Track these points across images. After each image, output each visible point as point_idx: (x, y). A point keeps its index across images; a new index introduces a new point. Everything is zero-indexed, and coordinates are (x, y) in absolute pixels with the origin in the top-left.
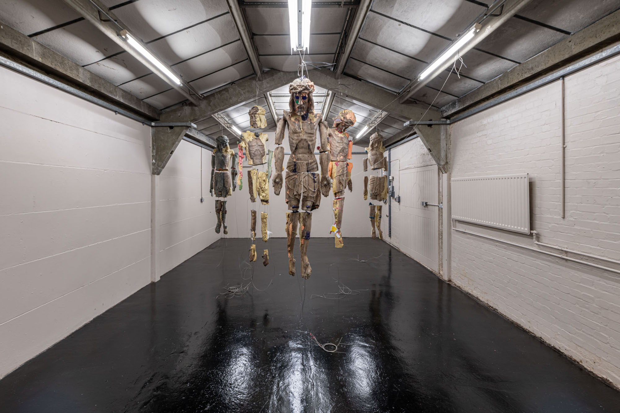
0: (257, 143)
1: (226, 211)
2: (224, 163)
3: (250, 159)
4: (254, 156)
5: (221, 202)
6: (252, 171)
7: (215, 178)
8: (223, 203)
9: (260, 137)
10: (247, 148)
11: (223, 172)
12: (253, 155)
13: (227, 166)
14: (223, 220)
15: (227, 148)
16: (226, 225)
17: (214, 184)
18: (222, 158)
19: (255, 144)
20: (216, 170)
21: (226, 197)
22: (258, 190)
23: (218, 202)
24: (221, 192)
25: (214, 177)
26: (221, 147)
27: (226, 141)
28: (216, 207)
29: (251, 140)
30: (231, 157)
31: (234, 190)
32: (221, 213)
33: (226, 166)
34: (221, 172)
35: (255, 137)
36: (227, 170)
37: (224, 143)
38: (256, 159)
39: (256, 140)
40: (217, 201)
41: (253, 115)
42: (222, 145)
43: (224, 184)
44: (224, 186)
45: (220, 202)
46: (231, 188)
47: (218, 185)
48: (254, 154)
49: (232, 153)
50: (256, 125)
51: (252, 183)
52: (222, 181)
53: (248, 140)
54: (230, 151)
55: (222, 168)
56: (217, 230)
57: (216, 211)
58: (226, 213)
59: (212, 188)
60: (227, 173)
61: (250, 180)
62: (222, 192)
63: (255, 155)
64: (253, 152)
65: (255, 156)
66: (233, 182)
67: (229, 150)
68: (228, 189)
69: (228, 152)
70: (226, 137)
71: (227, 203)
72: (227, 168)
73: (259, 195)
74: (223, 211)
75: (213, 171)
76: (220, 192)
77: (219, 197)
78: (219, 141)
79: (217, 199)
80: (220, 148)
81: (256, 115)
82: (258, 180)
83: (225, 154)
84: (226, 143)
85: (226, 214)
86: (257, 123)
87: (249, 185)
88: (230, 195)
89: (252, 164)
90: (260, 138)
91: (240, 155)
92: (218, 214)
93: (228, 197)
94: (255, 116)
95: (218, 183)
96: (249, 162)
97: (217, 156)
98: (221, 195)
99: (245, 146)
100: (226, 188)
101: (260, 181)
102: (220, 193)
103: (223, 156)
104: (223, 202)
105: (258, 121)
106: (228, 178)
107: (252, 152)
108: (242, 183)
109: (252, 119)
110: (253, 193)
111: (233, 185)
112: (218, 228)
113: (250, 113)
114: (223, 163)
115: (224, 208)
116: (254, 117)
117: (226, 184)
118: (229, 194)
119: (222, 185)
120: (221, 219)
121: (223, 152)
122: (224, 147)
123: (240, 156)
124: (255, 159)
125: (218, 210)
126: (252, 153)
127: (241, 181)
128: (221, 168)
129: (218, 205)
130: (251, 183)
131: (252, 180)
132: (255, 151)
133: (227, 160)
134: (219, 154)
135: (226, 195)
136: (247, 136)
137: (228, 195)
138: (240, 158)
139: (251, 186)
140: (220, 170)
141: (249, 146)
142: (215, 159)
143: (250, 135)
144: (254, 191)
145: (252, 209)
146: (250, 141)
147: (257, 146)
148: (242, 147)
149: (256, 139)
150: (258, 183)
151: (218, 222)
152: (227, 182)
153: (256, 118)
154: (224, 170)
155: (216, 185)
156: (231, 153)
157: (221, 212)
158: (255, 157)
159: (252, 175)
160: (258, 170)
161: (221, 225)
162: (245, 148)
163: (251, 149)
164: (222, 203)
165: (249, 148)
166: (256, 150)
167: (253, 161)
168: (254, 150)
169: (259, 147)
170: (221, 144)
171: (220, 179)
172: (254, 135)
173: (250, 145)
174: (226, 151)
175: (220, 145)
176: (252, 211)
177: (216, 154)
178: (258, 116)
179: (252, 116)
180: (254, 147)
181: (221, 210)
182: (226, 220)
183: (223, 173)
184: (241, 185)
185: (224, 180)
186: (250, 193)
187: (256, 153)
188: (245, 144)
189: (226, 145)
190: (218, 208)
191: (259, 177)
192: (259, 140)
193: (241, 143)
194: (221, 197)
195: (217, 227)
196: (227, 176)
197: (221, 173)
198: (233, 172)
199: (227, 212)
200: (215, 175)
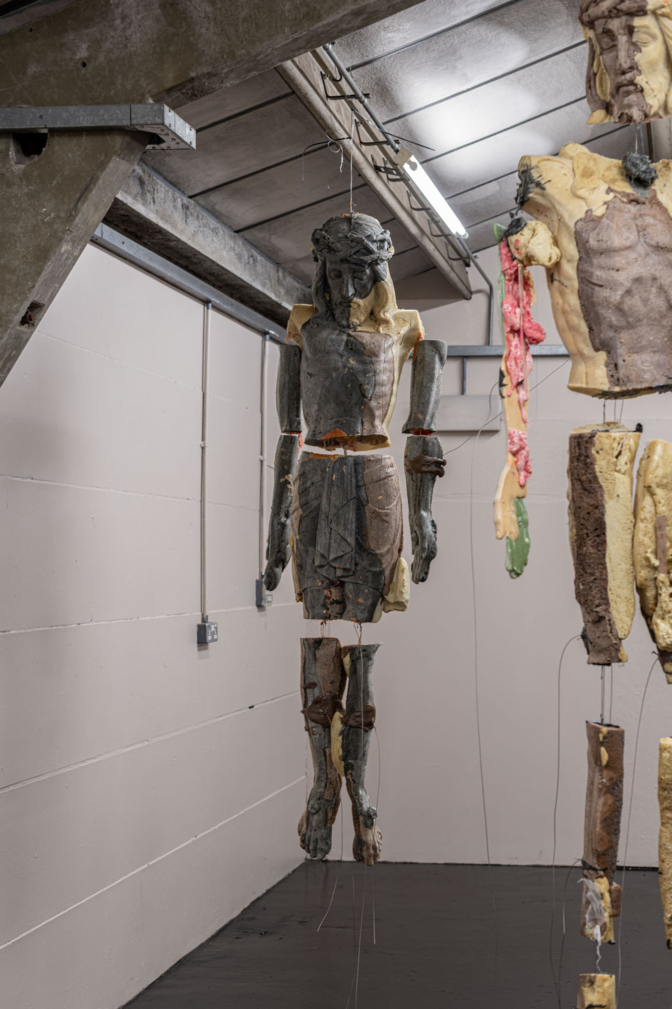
0: (642, 230)
1: (370, 712)
2: (364, 396)
3: (588, 350)
4: (617, 329)
5: (340, 652)
6: (602, 440)
7: (303, 492)
8: (354, 662)
9: (657, 186)
10: (570, 269)
11: (350, 453)
12: (612, 317)
13: (378, 413)
14: (348, 768)
15: (380, 300)
16: (367, 803)
17: (291, 534)
18: (352, 362)
19: (633, 237)
20: (308, 442)
21: (370, 619)
22: (643, 574)
23: (319, 653)
24: (342, 584)
25: (294, 489)
26: (342, 287)
27: (374, 247)
28: (307, 686)
29: (599, 211)
30: (402, 360)
31: (421, 576)
32: (337, 725)
33: (373, 417)
34: (339, 451)
35: (628, 188)
36: (380, 441)
37: (362, 264)
38: (636, 349)
39: (633, 208)
40: (313, 646)
41: (615, 24)
42: (348, 277)
43: (361, 532)
44: (362, 547)
45: (332, 649)
46: (406, 561)
47: (322, 540)
48: (619, 309)
49: (414, 329)
50: (633, 98)
51: (600, 528)
52: (352, 516)
53: (573, 211)
54: (396, 318)
55: (350, 428)
56: (314, 835)
57: (307, 711)
58: (370, 725)
59: (277, 559)
60: (379, 461)
61: (587, 500)
62: (349, 588)
63: (630, 322)
64: (616, 297)
65: (630, 326)
66: (417, 524)
67: (392, 310)
68: (386, 564)
69: (386, 322)
70: (373, 226)
71: (376, 657)
72: (381, 428)
73: (647, 616)
74: (351, 709)
75: (287, 446)
76: (332, 584)
77: (327, 618)
78: (331, 250)
79: (316, 629)
80: (336, 296)
81: (637, 22)
82: (647, 501)
83: (365, 334)
84: (375, 262)
85: (373, 732)
86: (640, 80)
87: (579, 543)
88: (401, 606)
89: (605, 386)
90: (661, 198)
91: (517, 322)
92: (318, 729)
93: (387, 619)
94: (630, 30)
95: (322, 524)
96: (582, 368)
97: (315, 350)
98: (342, 602)
99: (555, 253)
100: (376, 559)
101: (662, 509)
102: (335, 594)
103: (356, 349)
104: (352, 650)
105: (652, 65)
106: (388, 496)
107: (604, 293)
108: (523, 524)
109: (607, 58)
110: (606, 601)
111: (418, 539)
112: (315, 819)
113: (593, 11)
114: (355, 398)
115: (360, 691)
116: (622, 40)
117: (372, 534)
118: (390, 598)
119: (351, 540)
120: (340, 766)
121: (354, 320)
122: (362, 293)
123: (515, 331)
124: (622, 350)
125: (317, 702)
126: (607, 303)
127: (519, 513)
128: (340, 424)
129: (322, 672)
130: (590, 525)
131: (599, 507)
132: (628, 292)
133: (383, 377)
134: (330, 336)
135: (374, 606)
136: (569, 181)
137: (388, 607)
138: (515, 341)
139: (589, 549)
140: (332, 443)
141: (586, 252)
142: (304, 365)
143: (587, 174)
144: (611, 584)
145: (595, 719)
146: (590, 219)
147: (641, 249)
148: (529, 260)
149: (636, 201)
150: (645, 529)
151: (318, 779)
152: (383, 519)
153: (636, 47)
154: (362, 439)
155: (309, 537)
156: (404, 330)
157: (338, 715)
158: (625, 336)
159: (601, 464)
160: (639, 428)
161: (335, 804)
162: (553, 272)
163: (598, 274)
164: (347, 660)
165: (579, 271)
166: (638, 280)
167: (613, 366)
168: (624, 278)
169: (654, 258)
170: (345, 266)
171: (336, 500)
172: (614, 173)
173: (593, 243)
174: (374, 318)
175: (339, 275)
176: (593, 731)
177: (311, 336)
178: (656, 31)
179: (608, 33)
180: (618, 260)
181: (337, 706)
182: (370, 771)
183: (358, 463)
184: (520, 539)
185: (360, 506)
186: (582, 597)
187: (635, 303)
188: (556, 242)
189: (376, 278)
190: (317, 691)
191: (651, 479)
192: (655, 210)
193: (526, 232)
194: (340, 615)
195: (309, 815)
196: (383, 481)
197: (343, 460)
198: (416, 453)
199: (377, 721)
200: (302, 475)
